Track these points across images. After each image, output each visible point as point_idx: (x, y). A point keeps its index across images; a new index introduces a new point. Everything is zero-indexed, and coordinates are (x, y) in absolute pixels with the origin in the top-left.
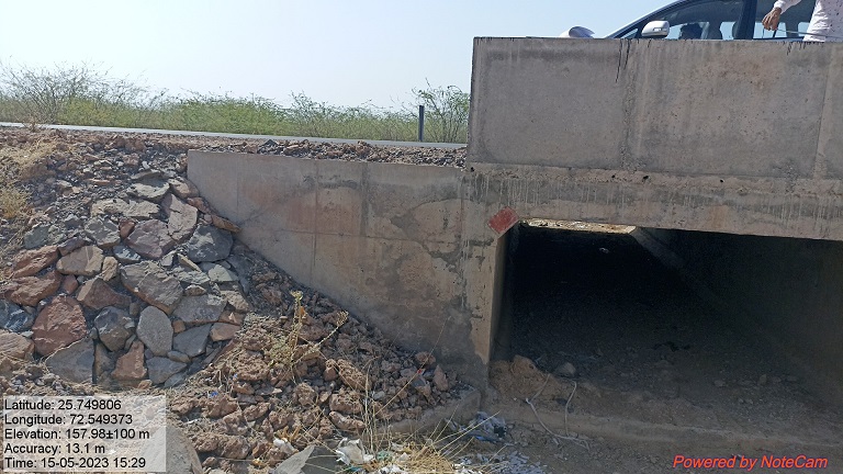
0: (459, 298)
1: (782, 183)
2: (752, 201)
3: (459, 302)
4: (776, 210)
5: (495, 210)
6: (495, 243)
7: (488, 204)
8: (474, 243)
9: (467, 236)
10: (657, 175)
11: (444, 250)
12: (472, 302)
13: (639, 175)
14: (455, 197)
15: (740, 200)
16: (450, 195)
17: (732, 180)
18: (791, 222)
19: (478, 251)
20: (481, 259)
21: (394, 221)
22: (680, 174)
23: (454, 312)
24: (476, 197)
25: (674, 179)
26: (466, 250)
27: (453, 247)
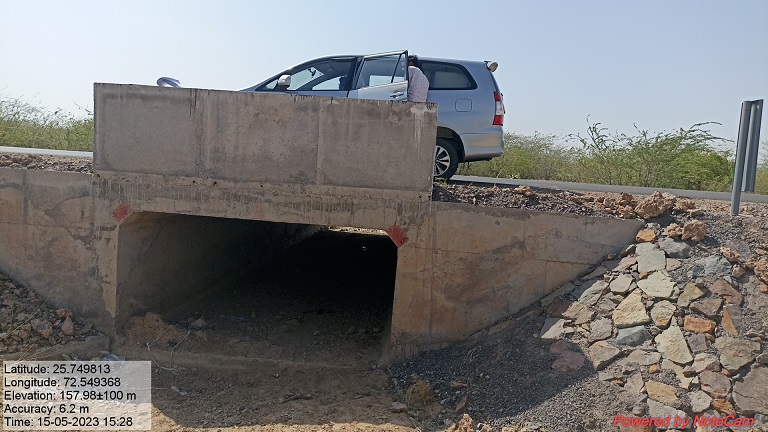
0: (93, 269)
1: (298, 187)
2: (282, 200)
3: (94, 272)
4: (297, 206)
5: (116, 205)
6: (117, 229)
7: (111, 200)
8: (103, 229)
9: (98, 224)
10: (221, 181)
11: (83, 234)
12: (103, 272)
13: (210, 182)
14: (88, 195)
15: (274, 199)
16: (85, 194)
17: (267, 185)
18: (307, 214)
19: (106, 234)
20: (108, 240)
21: (47, 212)
22: (235, 181)
23: (90, 279)
24: (103, 195)
25: (232, 184)
26: (97, 233)
27: (88, 232)
